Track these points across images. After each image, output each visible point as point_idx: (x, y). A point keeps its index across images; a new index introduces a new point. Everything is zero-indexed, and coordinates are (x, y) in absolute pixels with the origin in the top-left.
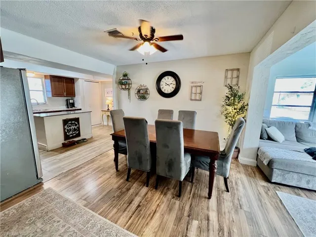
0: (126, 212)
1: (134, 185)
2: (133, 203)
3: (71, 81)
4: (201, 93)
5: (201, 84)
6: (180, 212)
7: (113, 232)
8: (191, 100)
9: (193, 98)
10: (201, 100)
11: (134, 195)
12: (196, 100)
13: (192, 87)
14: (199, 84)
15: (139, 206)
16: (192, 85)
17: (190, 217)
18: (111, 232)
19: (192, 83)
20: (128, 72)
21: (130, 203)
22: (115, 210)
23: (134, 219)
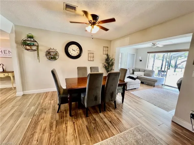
0: (110, 128)
1: (94, 116)
2: (106, 123)
4: (93, 57)
5: (93, 52)
7: (119, 138)
9: (90, 60)
10: (93, 61)
11: (101, 120)
13: (89, 53)
15: (110, 122)
18: (118, 139)
19: (89, 51)
21: (106, 124)
22: (105, 132)
23: (117, 127)
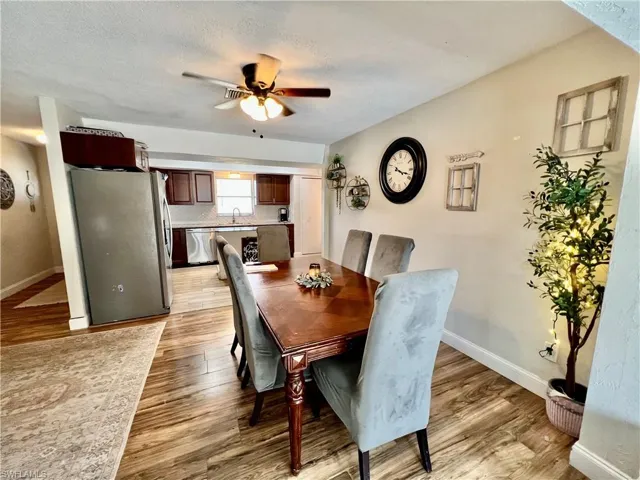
3: (285, 180)
4: (473, 188)
5: (475, 160)
6: (211, 449)
8: (449, 207)
9: (454, 202)
12: (460, 208)
13: (450, 172)
14: (469, 162)
16: (452, 165)
17: (211, 472)
19: (452, 159)
20: (340, 154)
